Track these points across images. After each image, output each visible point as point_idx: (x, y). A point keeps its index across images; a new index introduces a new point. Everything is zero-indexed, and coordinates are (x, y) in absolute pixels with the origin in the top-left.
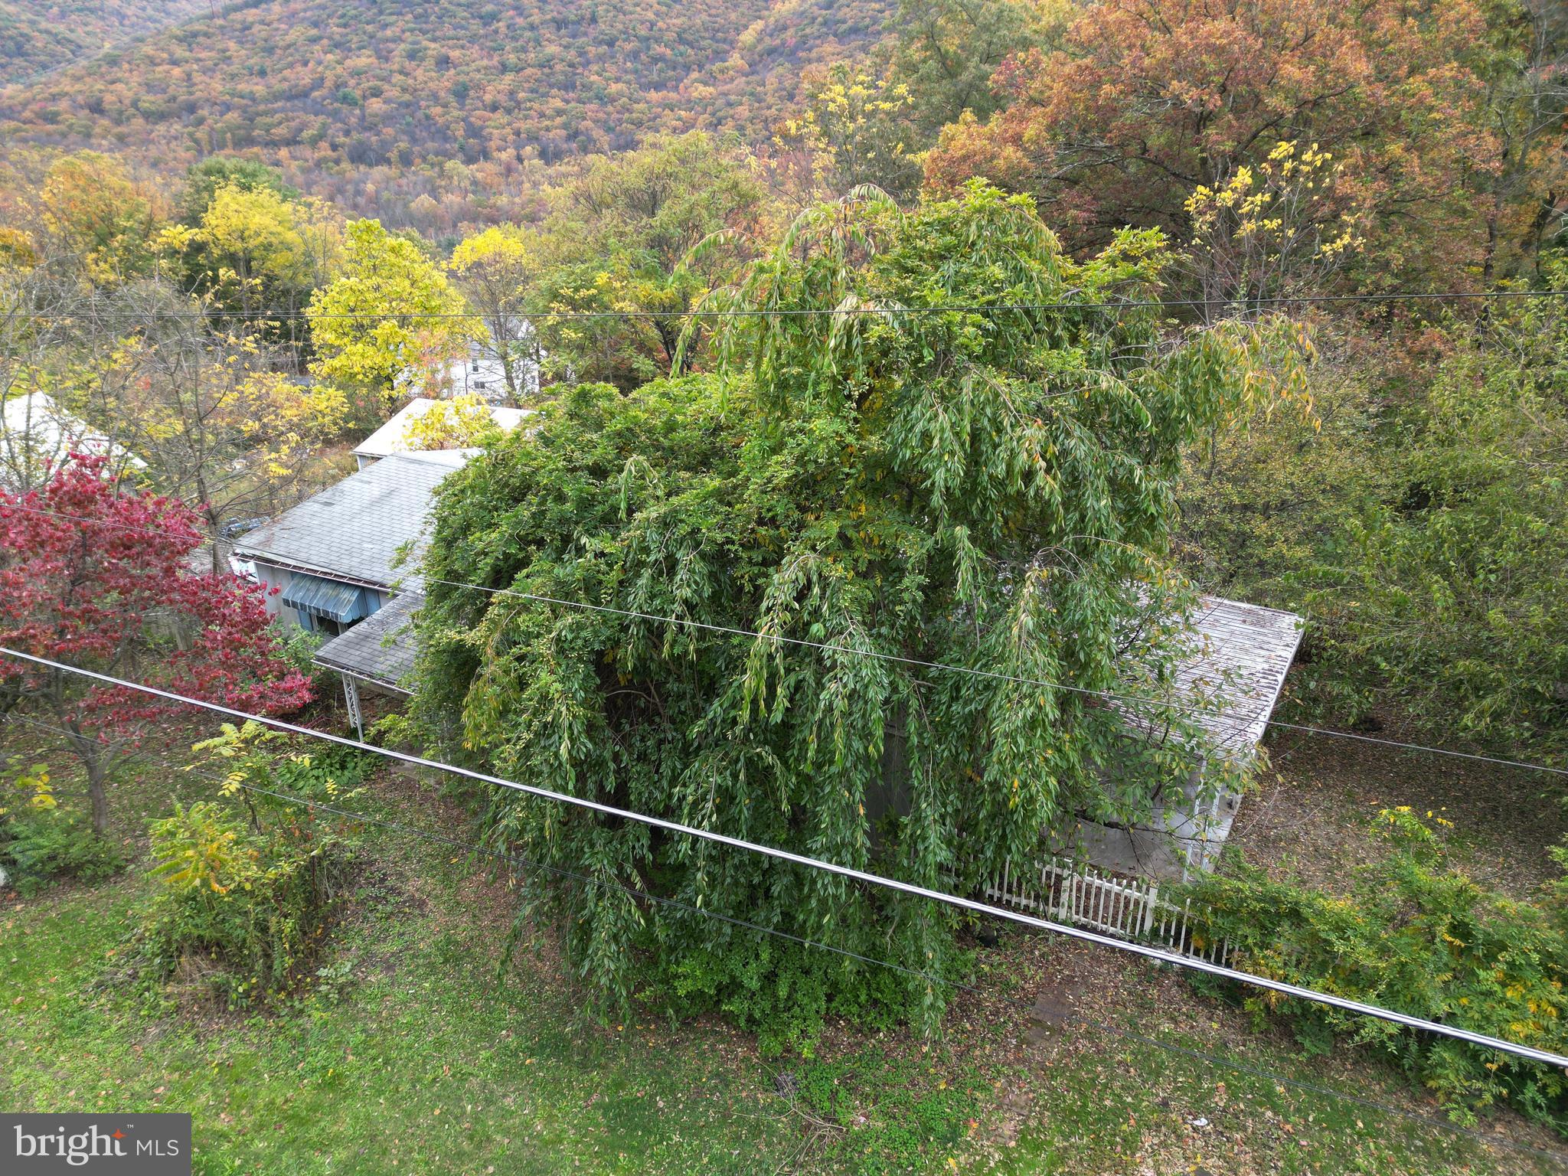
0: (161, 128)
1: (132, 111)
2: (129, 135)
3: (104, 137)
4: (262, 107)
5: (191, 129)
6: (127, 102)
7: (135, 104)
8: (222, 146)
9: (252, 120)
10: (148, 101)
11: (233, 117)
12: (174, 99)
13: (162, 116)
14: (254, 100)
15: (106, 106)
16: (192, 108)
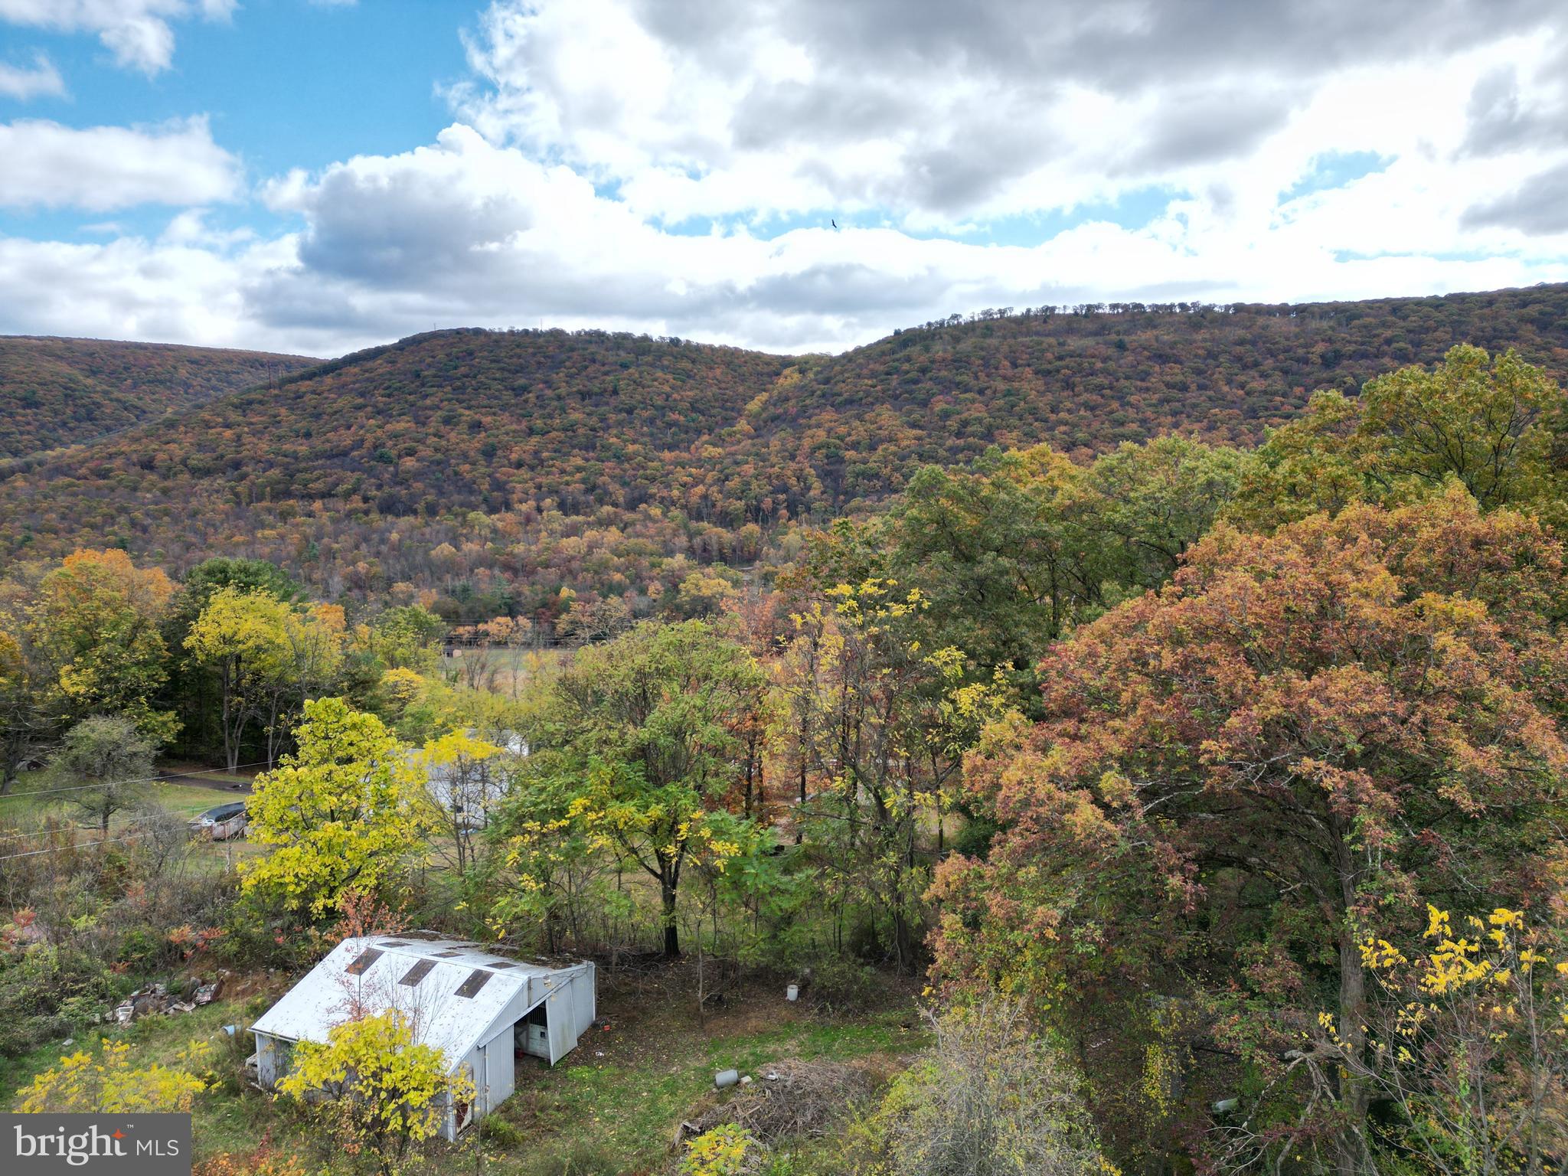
0: (205, 482)
1: (181, 467)
2: (173, 489)
3: (149, 491)
4: (303, 465)
5: (233, 483)
6: (177, 459)
7: (184, 462)
8: (260, 498)
9: (292, 476)
10: (197, 459)
11: (275, 473)
12: (222, 457)
13: (206, 472)
14: (296, 458)
15: (157, 463)
16: (237, 465)
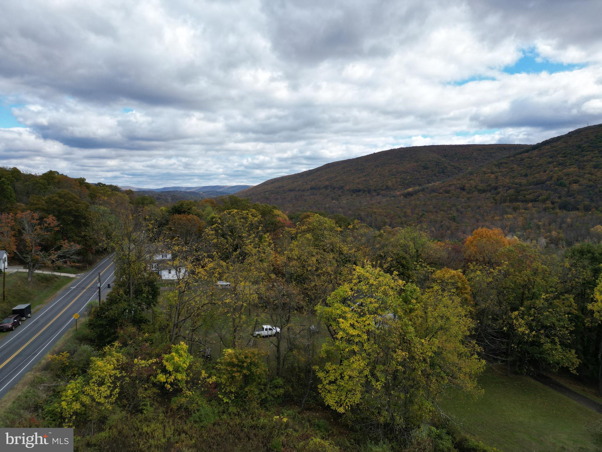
0: (483, 195)
1: (475, 189)
2: (471, 198)
3: (463, 198)
4: (523, 188)
5: (494, 196)
6: (473, 186)
7: (475, 187)
8: (505, 201)
9: (519, 192)
10: (481, 186)
11: (511, 191)
12: (490, 185)
13: (484, 191)
14: (521, 185)
15: (466, 188)
16: (496, 188)
